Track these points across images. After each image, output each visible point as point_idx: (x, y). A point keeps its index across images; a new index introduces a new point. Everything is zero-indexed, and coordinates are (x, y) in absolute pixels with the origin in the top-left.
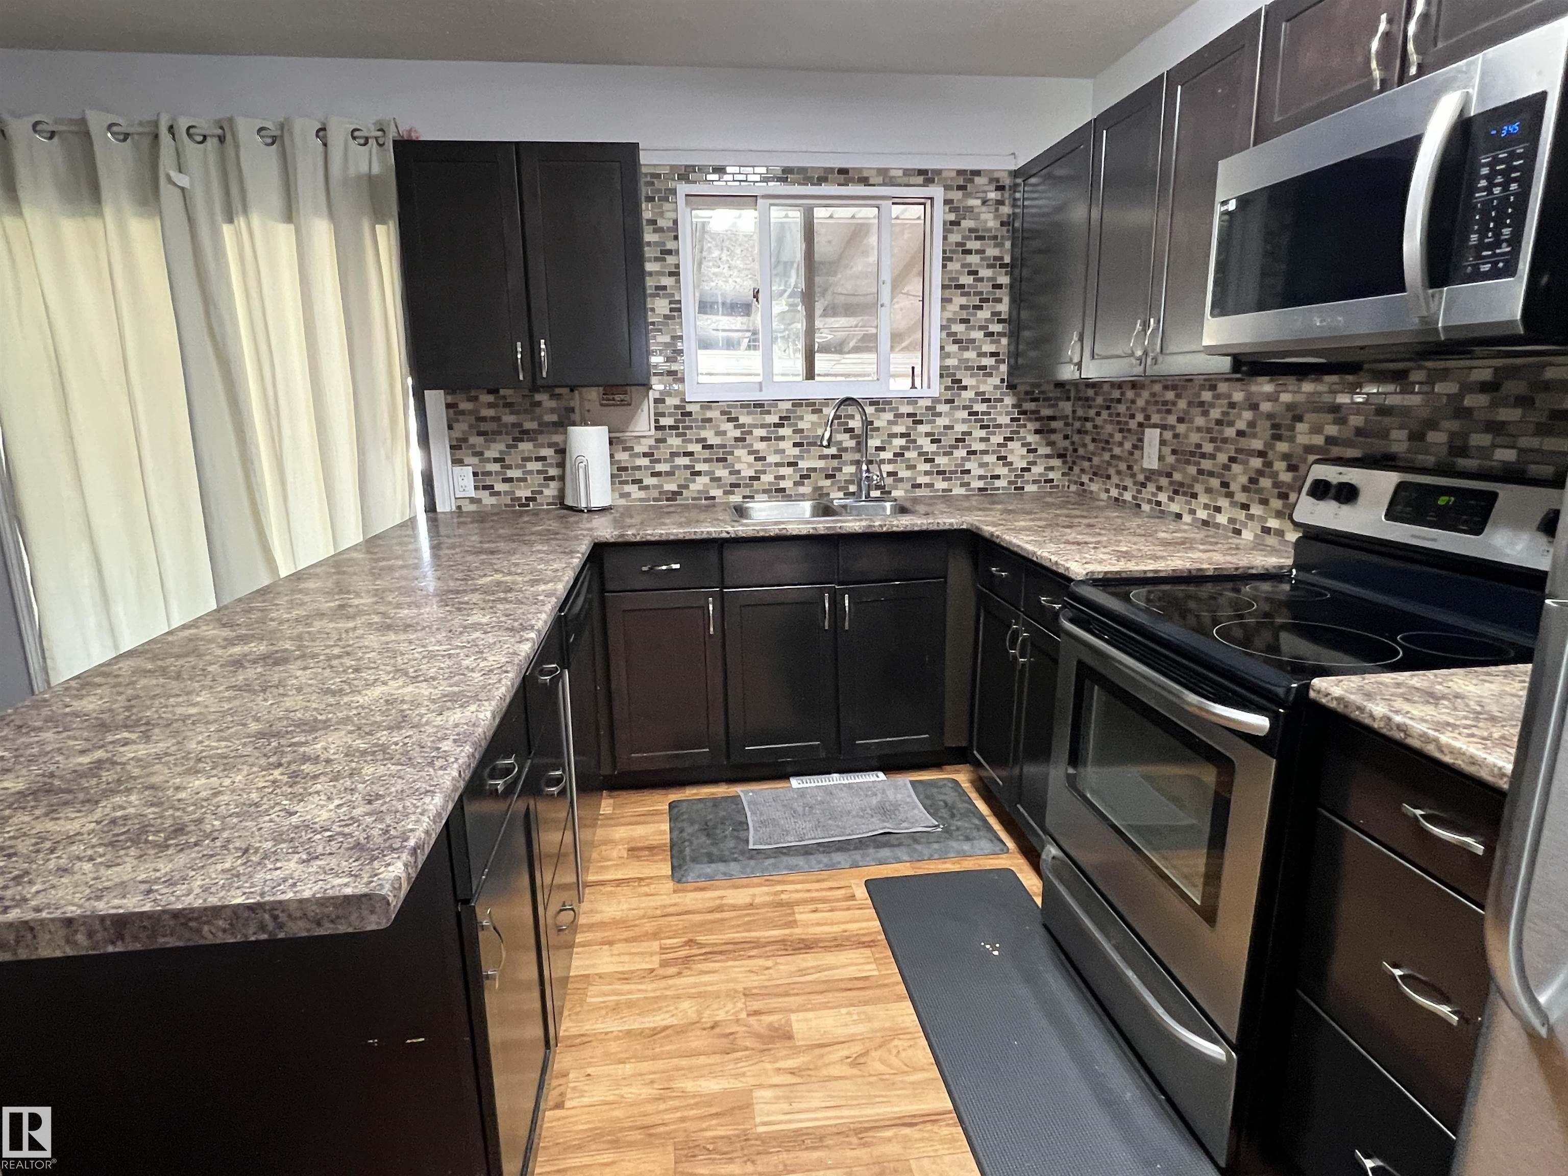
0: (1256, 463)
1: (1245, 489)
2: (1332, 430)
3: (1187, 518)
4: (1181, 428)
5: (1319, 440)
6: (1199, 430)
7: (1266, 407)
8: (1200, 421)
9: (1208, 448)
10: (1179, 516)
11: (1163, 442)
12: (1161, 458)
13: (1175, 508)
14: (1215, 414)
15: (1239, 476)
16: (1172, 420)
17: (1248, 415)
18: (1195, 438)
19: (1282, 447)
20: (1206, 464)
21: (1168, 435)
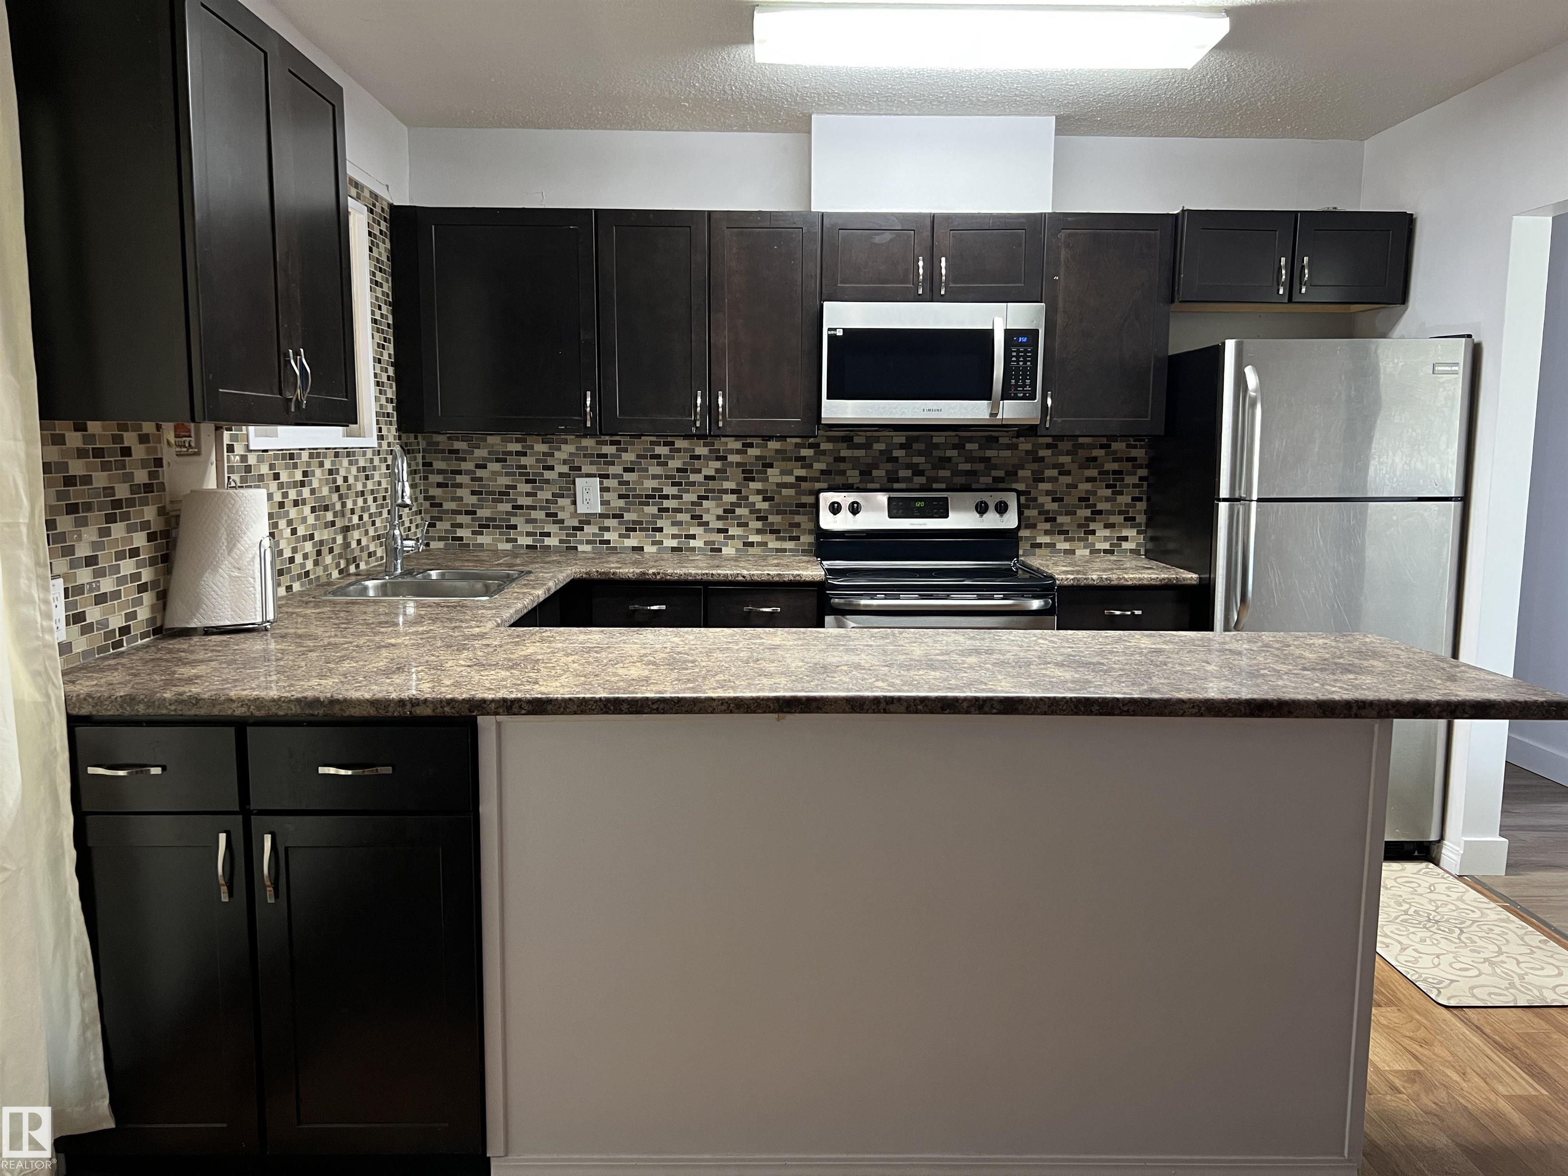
0: (733, 498)
1: (719, 518)
2: (801, 472)
3: (649, 549)
4: (627, 476)
5: (791, 479)
6: (654, 477)
7: (733, 458)
8: (655, 470)
9: (669, 490)
10: (639, 549)
11: (604, 489)
12: (603, 503)
13: (632, 542)
14: (675, 464)
15: (711, 510)
16: (612, 470)
17: (718, 464)
18: (650, 484)
19: (753, 485)
20: (666, 504)
21: (611, 483)
